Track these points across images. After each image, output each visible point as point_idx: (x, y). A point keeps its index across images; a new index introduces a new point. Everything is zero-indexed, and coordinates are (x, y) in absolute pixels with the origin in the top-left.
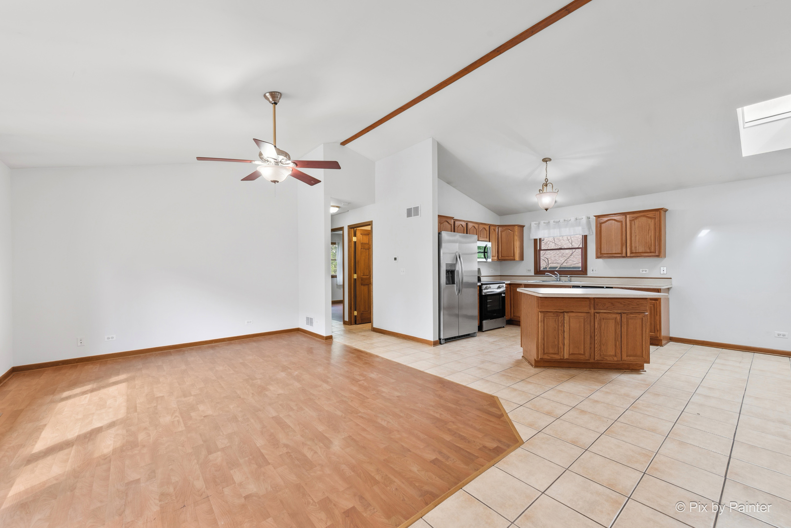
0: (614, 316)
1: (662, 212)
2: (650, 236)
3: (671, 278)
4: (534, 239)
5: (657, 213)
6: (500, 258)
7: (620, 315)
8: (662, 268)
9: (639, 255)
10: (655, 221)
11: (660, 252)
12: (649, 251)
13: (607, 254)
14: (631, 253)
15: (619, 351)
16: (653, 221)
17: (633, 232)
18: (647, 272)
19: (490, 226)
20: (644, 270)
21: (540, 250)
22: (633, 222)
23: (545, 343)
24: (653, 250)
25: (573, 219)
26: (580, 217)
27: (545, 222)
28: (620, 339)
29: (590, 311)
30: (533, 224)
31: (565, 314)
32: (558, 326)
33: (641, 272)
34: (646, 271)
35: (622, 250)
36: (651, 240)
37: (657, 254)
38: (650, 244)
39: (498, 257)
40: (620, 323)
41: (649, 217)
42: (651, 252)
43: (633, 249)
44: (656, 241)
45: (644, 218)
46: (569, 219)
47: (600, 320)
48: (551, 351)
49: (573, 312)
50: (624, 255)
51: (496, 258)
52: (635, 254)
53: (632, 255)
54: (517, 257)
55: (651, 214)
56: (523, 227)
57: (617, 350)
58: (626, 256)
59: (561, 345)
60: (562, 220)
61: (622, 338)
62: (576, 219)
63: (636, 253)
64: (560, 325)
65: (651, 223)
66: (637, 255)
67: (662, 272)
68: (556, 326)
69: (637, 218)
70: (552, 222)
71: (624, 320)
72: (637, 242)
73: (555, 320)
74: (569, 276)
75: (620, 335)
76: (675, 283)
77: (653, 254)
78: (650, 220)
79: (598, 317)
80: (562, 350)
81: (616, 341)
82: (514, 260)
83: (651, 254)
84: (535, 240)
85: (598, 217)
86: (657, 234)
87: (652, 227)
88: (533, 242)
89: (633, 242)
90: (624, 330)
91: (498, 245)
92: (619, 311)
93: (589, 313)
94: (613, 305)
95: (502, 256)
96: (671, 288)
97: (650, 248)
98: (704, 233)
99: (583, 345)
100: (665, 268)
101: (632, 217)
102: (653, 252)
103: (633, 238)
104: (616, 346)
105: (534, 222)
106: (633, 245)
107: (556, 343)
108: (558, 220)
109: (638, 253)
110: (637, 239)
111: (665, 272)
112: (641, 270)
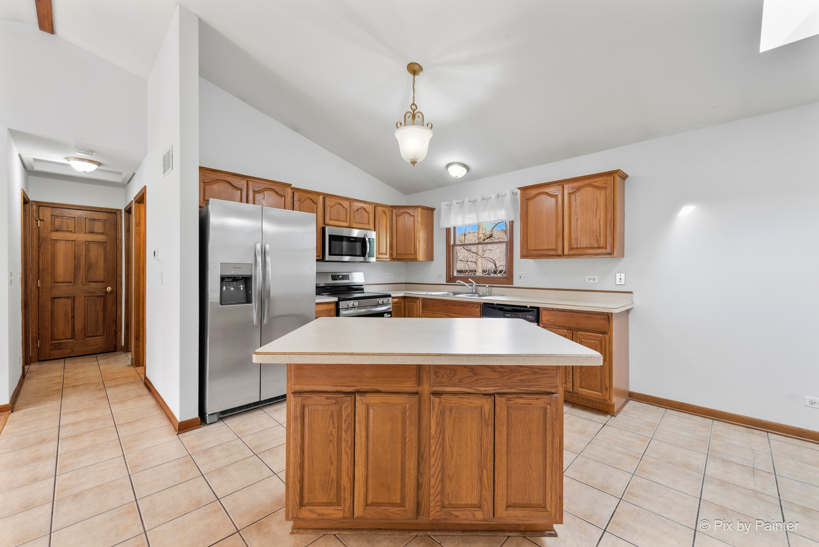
0: (477, 402)
1: (618, 179)
2: (598, 220)
3: (631, 293)
4: (446, 228)
5: (610, 178)
6: (394, 257)
7: (490, 400)
8: (618, 275)
9: (582, 253)
10: (606, 193)
11: (613, 247)
12: (596, 245)
13: (536, 250)
14: (571, 248)
15: (488, 495)
16: (603, 192)
17: (573, 213)
18: (596, 281)
19: (376, 206)
20: (592, 277)
21: (455, 245)
22: (573, 197)
23: (306, 476)
24: (602, 244)
25: (493, 196)
26: (503, 193)
27: (459, 201)
28: (490, 464)
29: (420, 389)
30: (443, 206)
31: (358, 398)
32: (339, 428)
33: (587, 281)
34: (594, 279)
35: (557, 245)
36: (600, 227)
37: (609, 250)
38: (598, 233)
39: (391, 255)
40: (491, 422)
41: (596, 186)
42: (599, 248)
43: (573, 241)
44: (608, 228)
45: (590, 189)
46: (489, 196)
47: (442, 413)
48: (320, 497)
49: (378, 392)
50: (560, 252)
51: (388, 256)
52: (577, 252)
53: (572, 252)
54: (421, 255)
55: (599, 182)
56: (433, 210)
57: (484, 492)
58: (562, 255)
59: (345, 482)
60: (479, 198)
61: (497, 461)
62: (498, 196)
63: (577, 248)
64: (344, 427)
65: (601, 195)
66: (581, 252)
67: (618, 283)
68: (334, 431)
69: (578, 189)
70: (467, 200)
71: (501, 412)
72: (579, 230)
73: (332, 415)
74: (487, 285)
75: (490, 453)
76: (638, 300)
77: (603, 251)
78: (598, 192)
79: (437, 405)
80: (348, 496)
81: (481, 467)
82: (416, 260)
83: (599, 251)
84: (448, 230)
85: (523, 189)
86: (609, 216)
87: (602, 204)
88: (445, 231)
89: (573, 231)
90: (501, 439)
91: (391, 237)
92: (491, 390)
93: (417, 393)
94: (475, 374)
95: (397, 254)
96: (632, 308)
97: (598, 241)
98: (687, 212)
99: (399, 481)
100: (623, 275)
101: (572, 188)
102: (603, 248)
103: (573, 224)
104: (481, 481)
105: (445, 203)
106: (573, 235)
107: (334, 475)
108: (475, 199)
109: (580, 248)
110: (579, 225)
111: (623, 283)
112: (587, 277)
